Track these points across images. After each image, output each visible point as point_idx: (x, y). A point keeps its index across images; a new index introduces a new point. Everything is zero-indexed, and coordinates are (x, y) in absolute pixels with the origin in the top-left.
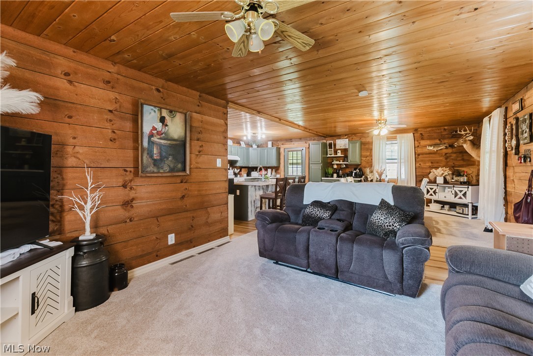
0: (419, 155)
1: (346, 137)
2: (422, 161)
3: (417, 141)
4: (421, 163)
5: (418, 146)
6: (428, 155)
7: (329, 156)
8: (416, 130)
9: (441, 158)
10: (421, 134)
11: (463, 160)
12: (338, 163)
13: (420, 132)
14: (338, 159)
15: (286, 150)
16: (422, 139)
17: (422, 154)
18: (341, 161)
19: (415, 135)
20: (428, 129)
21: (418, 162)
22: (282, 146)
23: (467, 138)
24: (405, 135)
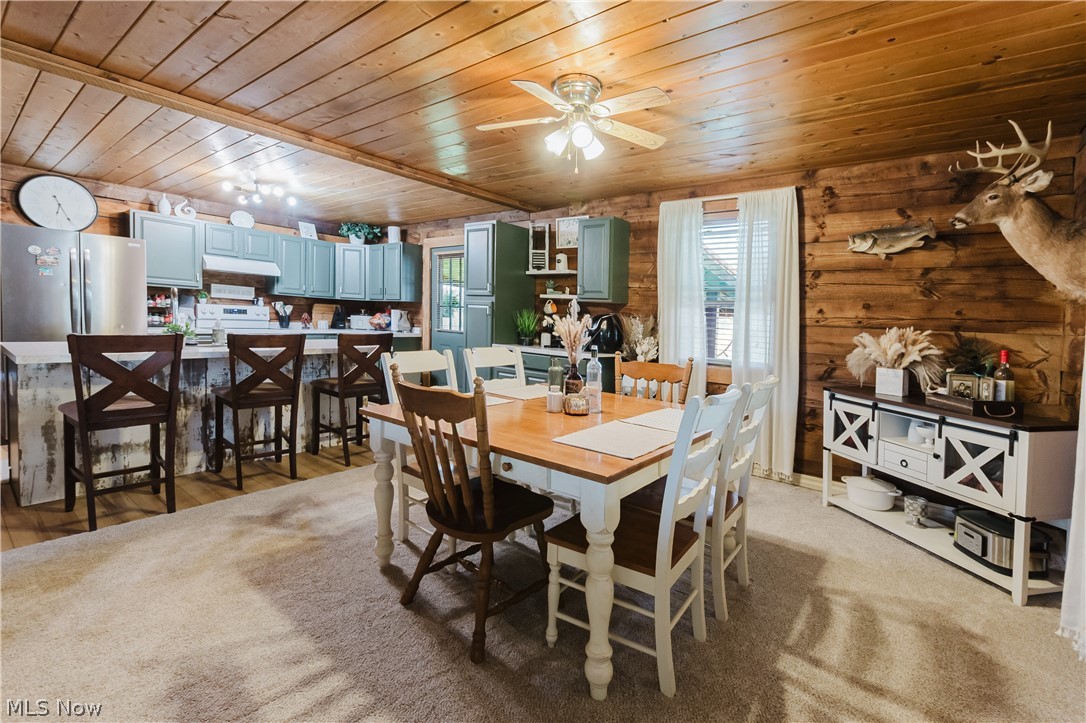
0: (817, 274)
1: (585, 208)
2: (829, 298)
3: (814, 217)
4: (824, 306)
5: (816, 240)
6: (852, 277)
7: (532, 271)
8: (805, 173)
9: (906, 290)
10: (829, 188)
11: (1003, 298)
12: (559, 296)
13: (823, 184)
14: (561, 283)
15: (436, 253)
16: (833, 209)
17: (832, 271)
18: (568, 290)
19: (806, 194)
20: (856, 170)
21: (815, 301)
22: (426, 240)
23: (1015, 188)
24: (766, 195)
